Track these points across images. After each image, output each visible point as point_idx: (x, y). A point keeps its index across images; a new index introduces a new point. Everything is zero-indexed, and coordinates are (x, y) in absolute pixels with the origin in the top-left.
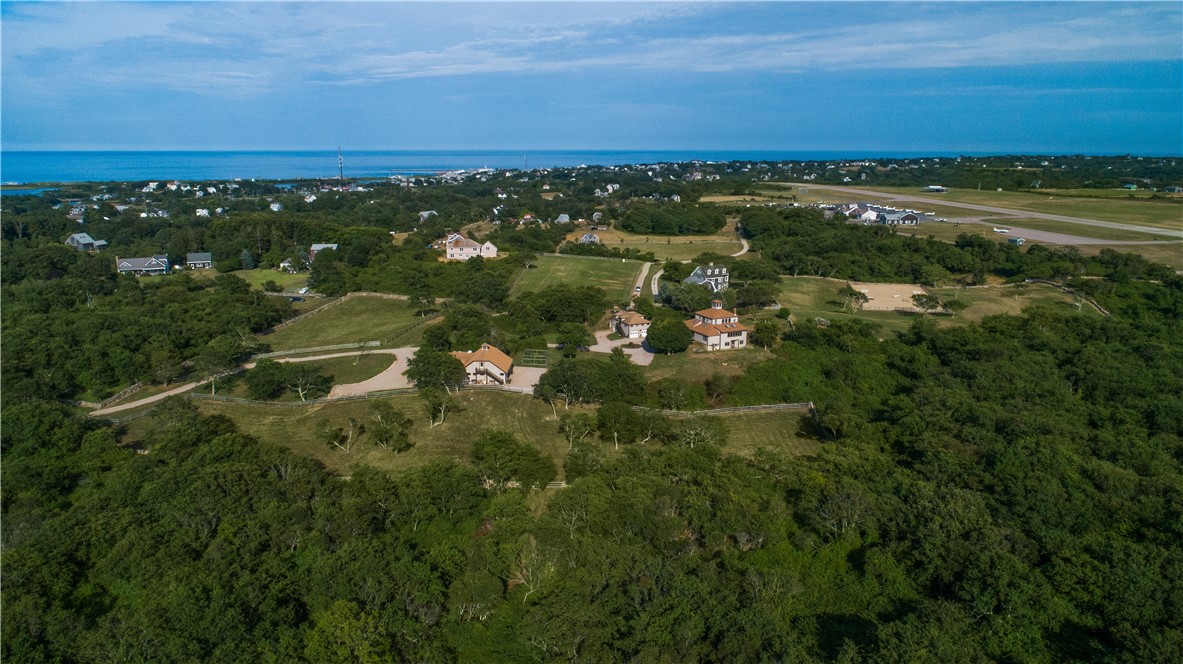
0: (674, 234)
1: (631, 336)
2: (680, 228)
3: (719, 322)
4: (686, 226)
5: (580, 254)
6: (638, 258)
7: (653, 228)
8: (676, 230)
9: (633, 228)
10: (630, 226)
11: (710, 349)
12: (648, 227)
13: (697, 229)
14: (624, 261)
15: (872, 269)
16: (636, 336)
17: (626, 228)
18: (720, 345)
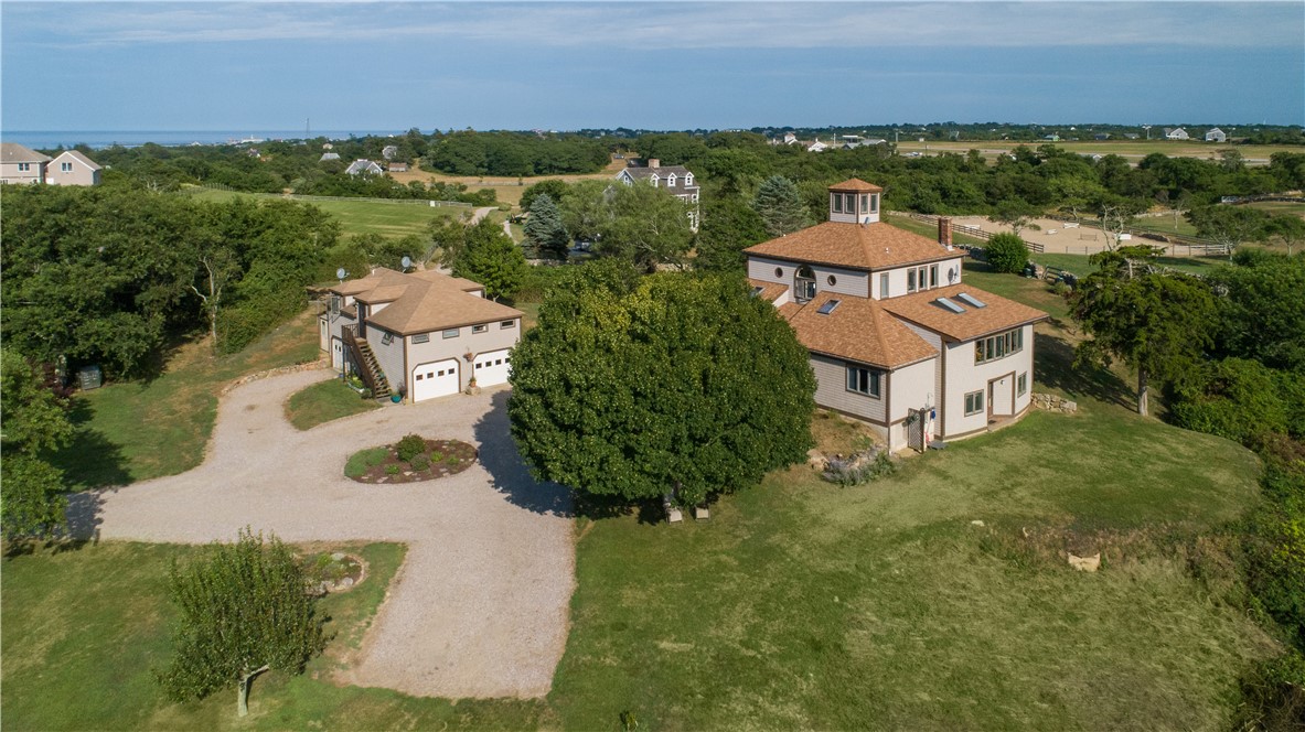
0: (526, 175)
1: (422, 391)
2: (537, 164)
3: (898, 283)
4: (547, 161)
5: (338, 194)
6: (463, 200)
7: (490, 167)
8: (531, 168)
9: (453, 166)
10: (448, 162)
11: (898, 442)
12: (481, 165)
13: (566, 165)
14: (432, 203)
15: (945, 194)
16: (448, 386)
17: (441, 168)
18: (940, 413)
